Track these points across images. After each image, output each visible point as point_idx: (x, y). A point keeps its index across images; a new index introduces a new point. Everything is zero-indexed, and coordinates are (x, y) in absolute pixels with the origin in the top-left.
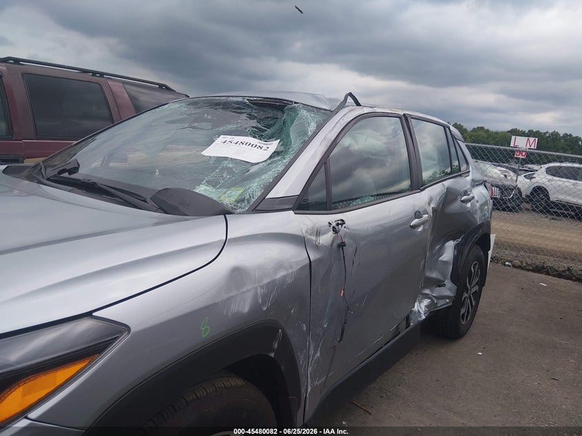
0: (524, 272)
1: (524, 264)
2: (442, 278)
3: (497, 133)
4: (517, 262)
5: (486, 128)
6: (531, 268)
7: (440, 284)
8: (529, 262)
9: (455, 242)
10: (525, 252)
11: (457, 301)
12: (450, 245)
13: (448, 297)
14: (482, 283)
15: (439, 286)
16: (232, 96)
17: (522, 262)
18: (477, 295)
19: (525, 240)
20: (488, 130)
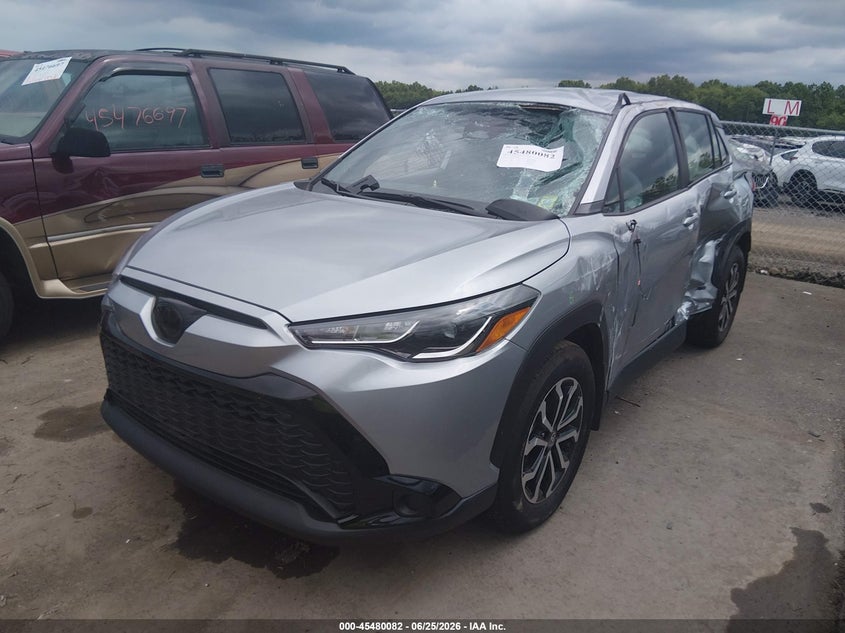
0: (784, 280)
1: (784, 272)
2: (701, 280)
3: (739, 89)
4: (775, 269)
5: (722, 81)
6: (792, 276)
7: (701, 287)
8: (790, 268)
9: (716, 242)
10: (785, 257)
11: (717, 304)
12: (711, 244)
13: (708, 300)
14: (740, 288)
15: (700, 289)
16: (502, 102)
17: (781, 269)
18: (735, 301)
19: (783, 243)
20: (725, 85)
